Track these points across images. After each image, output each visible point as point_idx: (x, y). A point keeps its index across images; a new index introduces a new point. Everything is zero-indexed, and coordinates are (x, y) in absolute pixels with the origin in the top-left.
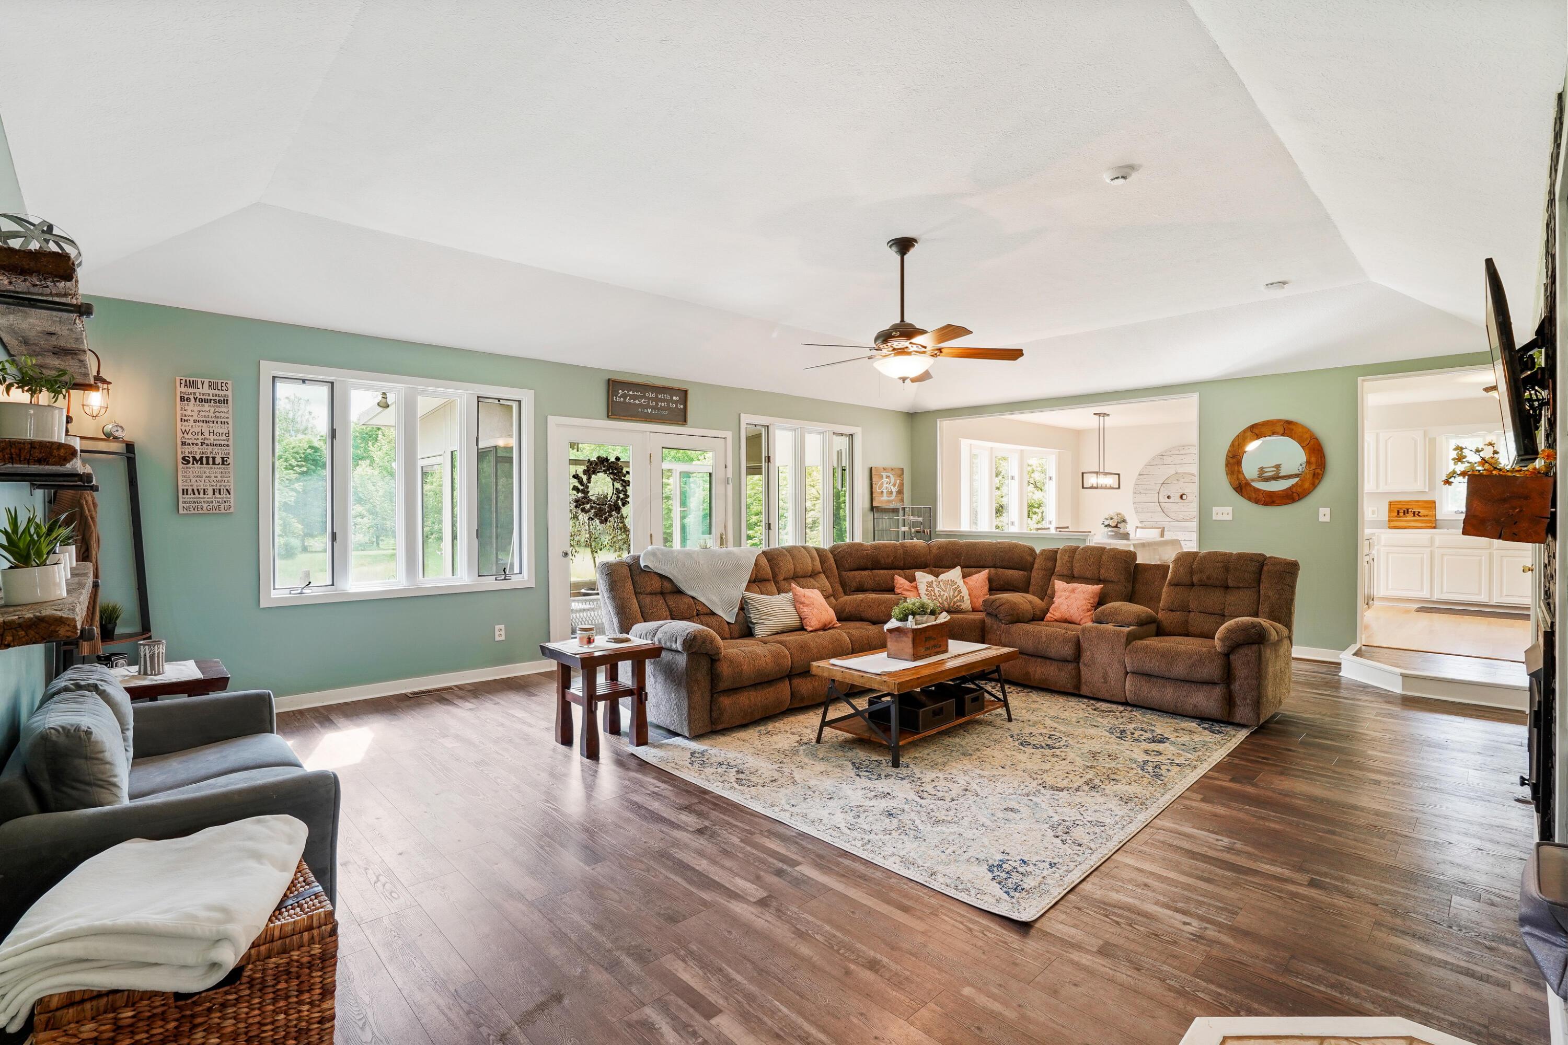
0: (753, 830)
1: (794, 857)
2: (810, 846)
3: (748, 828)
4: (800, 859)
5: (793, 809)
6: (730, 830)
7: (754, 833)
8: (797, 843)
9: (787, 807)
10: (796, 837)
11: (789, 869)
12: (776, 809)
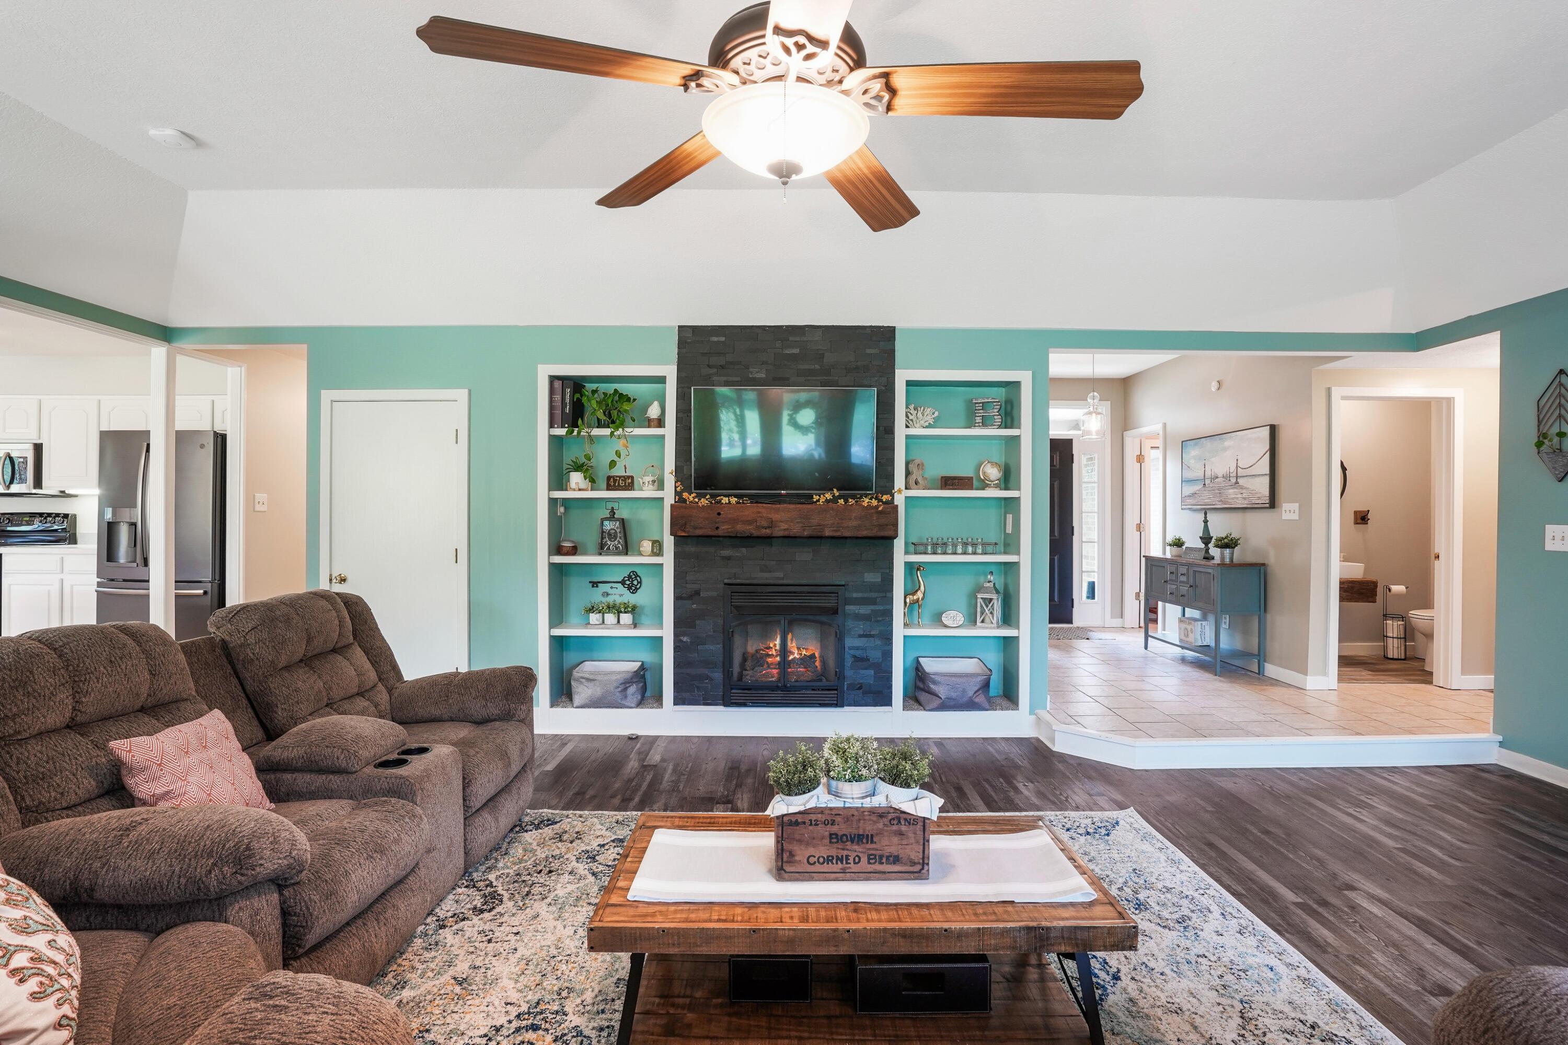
0: (1350, 962)
1: (1299, 912)
2: (1273, 915)
3: (1358, 968)
4: (1292, 907)
5: (1273, 962)
6: (1390, 974)
7: (1348, 956)
8: (1289, 924)
9: (1281, 968)
10: (1286, 931)
11: (1311, 903)
12: (1302, 972)
